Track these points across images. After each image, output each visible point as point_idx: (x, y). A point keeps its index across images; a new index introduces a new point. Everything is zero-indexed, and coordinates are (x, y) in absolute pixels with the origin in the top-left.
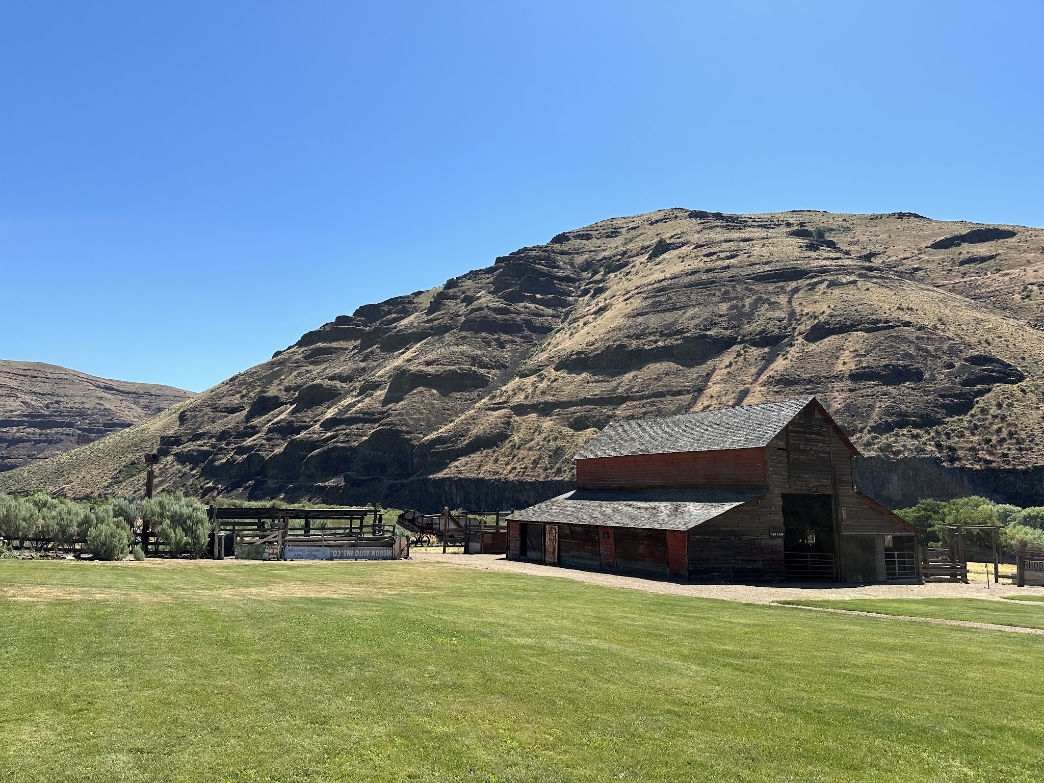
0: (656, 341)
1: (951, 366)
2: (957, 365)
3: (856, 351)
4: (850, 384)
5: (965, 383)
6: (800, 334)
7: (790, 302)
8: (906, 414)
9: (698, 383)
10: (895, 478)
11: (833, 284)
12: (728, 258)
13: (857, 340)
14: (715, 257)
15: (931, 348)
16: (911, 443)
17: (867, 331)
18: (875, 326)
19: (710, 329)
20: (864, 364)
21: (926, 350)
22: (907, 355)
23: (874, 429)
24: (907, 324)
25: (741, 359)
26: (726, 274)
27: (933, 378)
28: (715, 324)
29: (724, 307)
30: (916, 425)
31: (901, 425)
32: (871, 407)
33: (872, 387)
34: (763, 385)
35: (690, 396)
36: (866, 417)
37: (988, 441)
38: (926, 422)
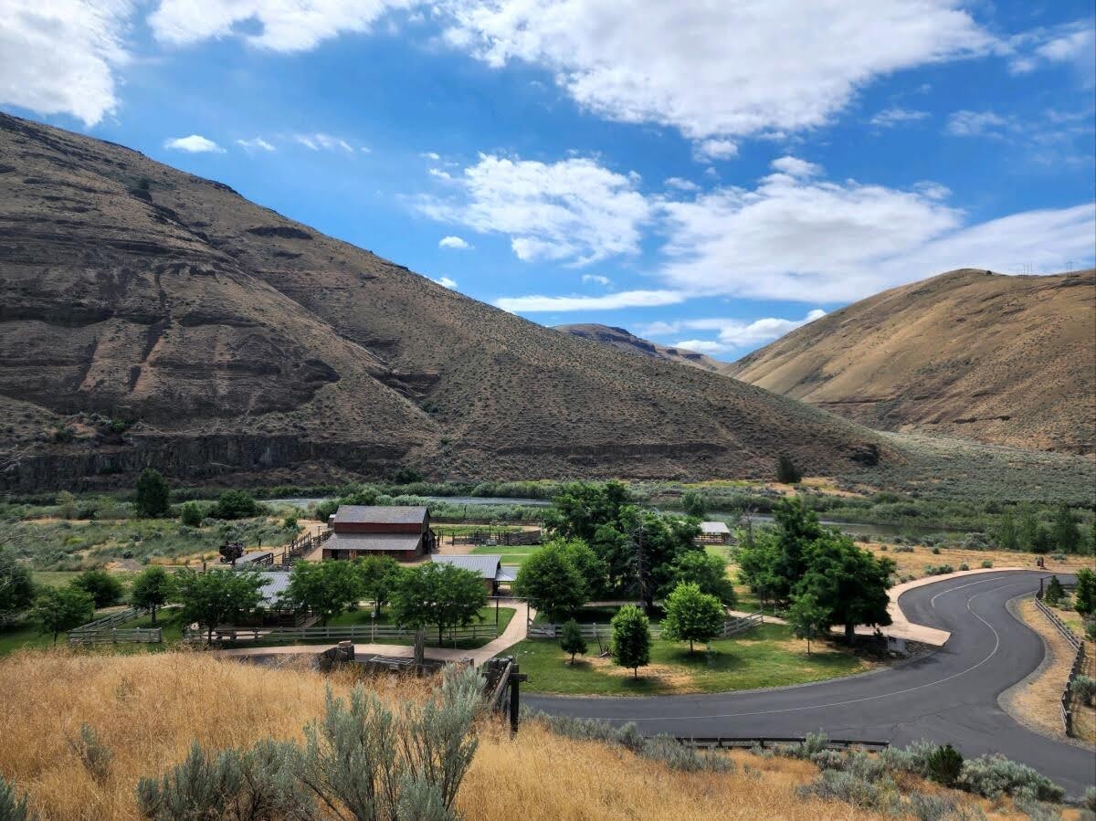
0: (19, 300)
1: (297, 366)
2: (301, 365)
3: (228, 344)
4: (229, 374)
5: (308, 380)
6: (175, 317)
7: (157, 280)
8: (273, 402)
9: (83, 353)
10: (268, 449)
11: (194, 271)
12: (76, 210)
13: (226, 334)
14: (59, 204)
15: (282, 349)
16: (277, 424)
17: (234, 326)
18: (240, 323)
19: (83, 298)
20: (238, 358)
21: (279, 351)
22: (267, 354)
23: (252, 413)
24: (263, 325)
25: (121, 334)
26: (81, 232)
27: (287, 375)
28: (87, 292)
29: (91, 274)
30: (280, 411)
31: (269, 410)
32: (248, 395)
33: (247, 379)
34: (152, 365)
35: (75, 368)
36: (246, 404)
37: (324, 424)
38: (287, 408)
